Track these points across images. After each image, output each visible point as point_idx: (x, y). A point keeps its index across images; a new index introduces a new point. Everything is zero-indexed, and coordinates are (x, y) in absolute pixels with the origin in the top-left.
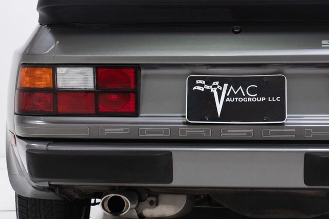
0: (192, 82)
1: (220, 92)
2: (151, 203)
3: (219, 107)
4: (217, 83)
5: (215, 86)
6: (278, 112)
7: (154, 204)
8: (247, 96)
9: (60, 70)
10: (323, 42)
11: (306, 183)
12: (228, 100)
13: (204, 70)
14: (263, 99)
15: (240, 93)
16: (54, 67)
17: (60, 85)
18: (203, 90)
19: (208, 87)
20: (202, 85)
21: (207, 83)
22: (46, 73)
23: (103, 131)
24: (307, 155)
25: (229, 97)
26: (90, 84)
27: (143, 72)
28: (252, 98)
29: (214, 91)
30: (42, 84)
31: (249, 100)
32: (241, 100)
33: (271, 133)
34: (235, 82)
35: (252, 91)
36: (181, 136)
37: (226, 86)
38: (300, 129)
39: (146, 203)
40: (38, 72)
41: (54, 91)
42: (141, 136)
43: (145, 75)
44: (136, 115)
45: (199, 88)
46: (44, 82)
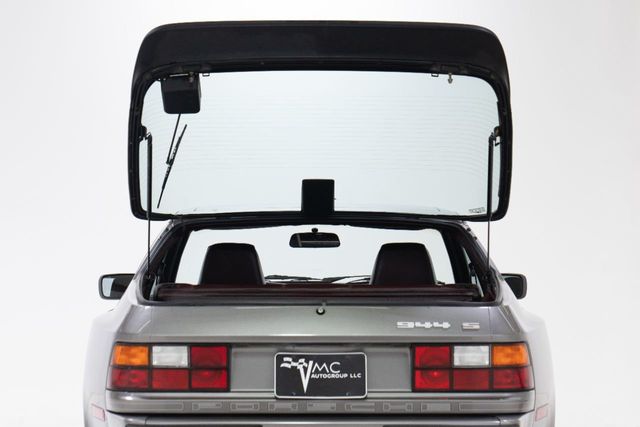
0: (280, 359)
1: (305, 369)
3: (305, 383)
4: (303, 360)
5: (302, 363)
6: (358, 387)
8: (331, 373)
9: (155, 349)
10: (399, 323)
12: (313, 376)
13: (291, 348)
14: (346, 375)
15: (324, 370)
16: (150, 345)
17: (155, 363)
18: (290, 366)
19: (294, 364)
20: (289, 363)
21: (294, 361)
22: (142, 351)
23: (196, 406)
25: (314, 373)
26: (184, 362)
27: (234, 350)
28: (336, 375)
29: (300, 367)
30: (137, 362)
31: (333, 376)
32: (325, 376)
33: (354, 408)
34: (319, 360)
35: (335, 368)
36: (270, 410)
37: (311, 363)
38: (379, 404)
40: (134, 350)
41: (149, 368)
42: (232, 410)
43: (236, 353)
44: (227, 390)
45: (286, 365)
46: (139, 358)
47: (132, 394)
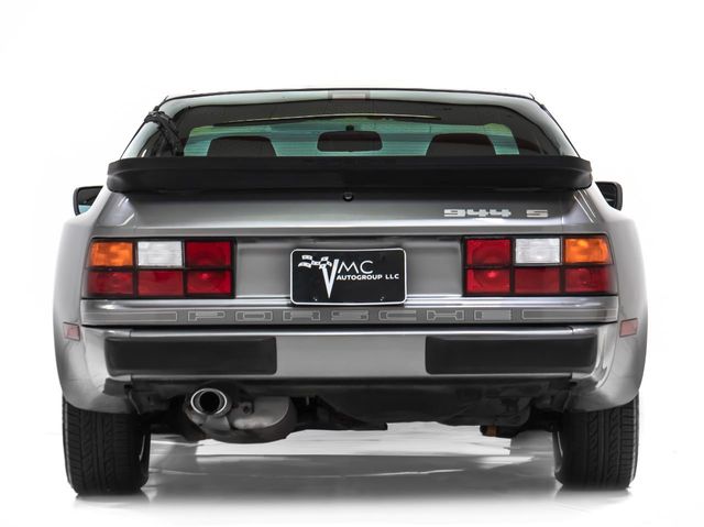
0: (298, 257)
1: (329, 269)
2: (246, 409)
3: (329, 286)
4: (327, 259)
5: (325, 262)
6: (395, 291)
7: (250, 411)
8: (361, 273)
9: (142, 245)
10: (446, 211)
11: (428, 371)
12: (339, 278)
13: (312, 243)
14: (380, 277)
15: (353, 270)
16: (134, 241)
17: (142, 262)
18: (310, 266)
19: (315, 263)
20: (309, 261)
21: (315, 259)
22: (124, 248)
23: (193, 316)
24: (429, 339)
25: (341, 274)
26: (178, 262)
27: (240, 246)
28: (368, 276)
29: (323, 267)
30: (119, 262)
31: (364, 277)
32: (354, 277)
33: (390, 316)
34: (347, 258)
35: (367, 267)
36: (285, 321)
37: (336, 261)
38: (421, 311)
39: (240, 410)
40: (114, 248)
41: (133, 270)
42: (238, 321)
43: (243, 251)
44: (232, 295)
45: (305, 264)
46: (121, 256)
47: (114, 302)
